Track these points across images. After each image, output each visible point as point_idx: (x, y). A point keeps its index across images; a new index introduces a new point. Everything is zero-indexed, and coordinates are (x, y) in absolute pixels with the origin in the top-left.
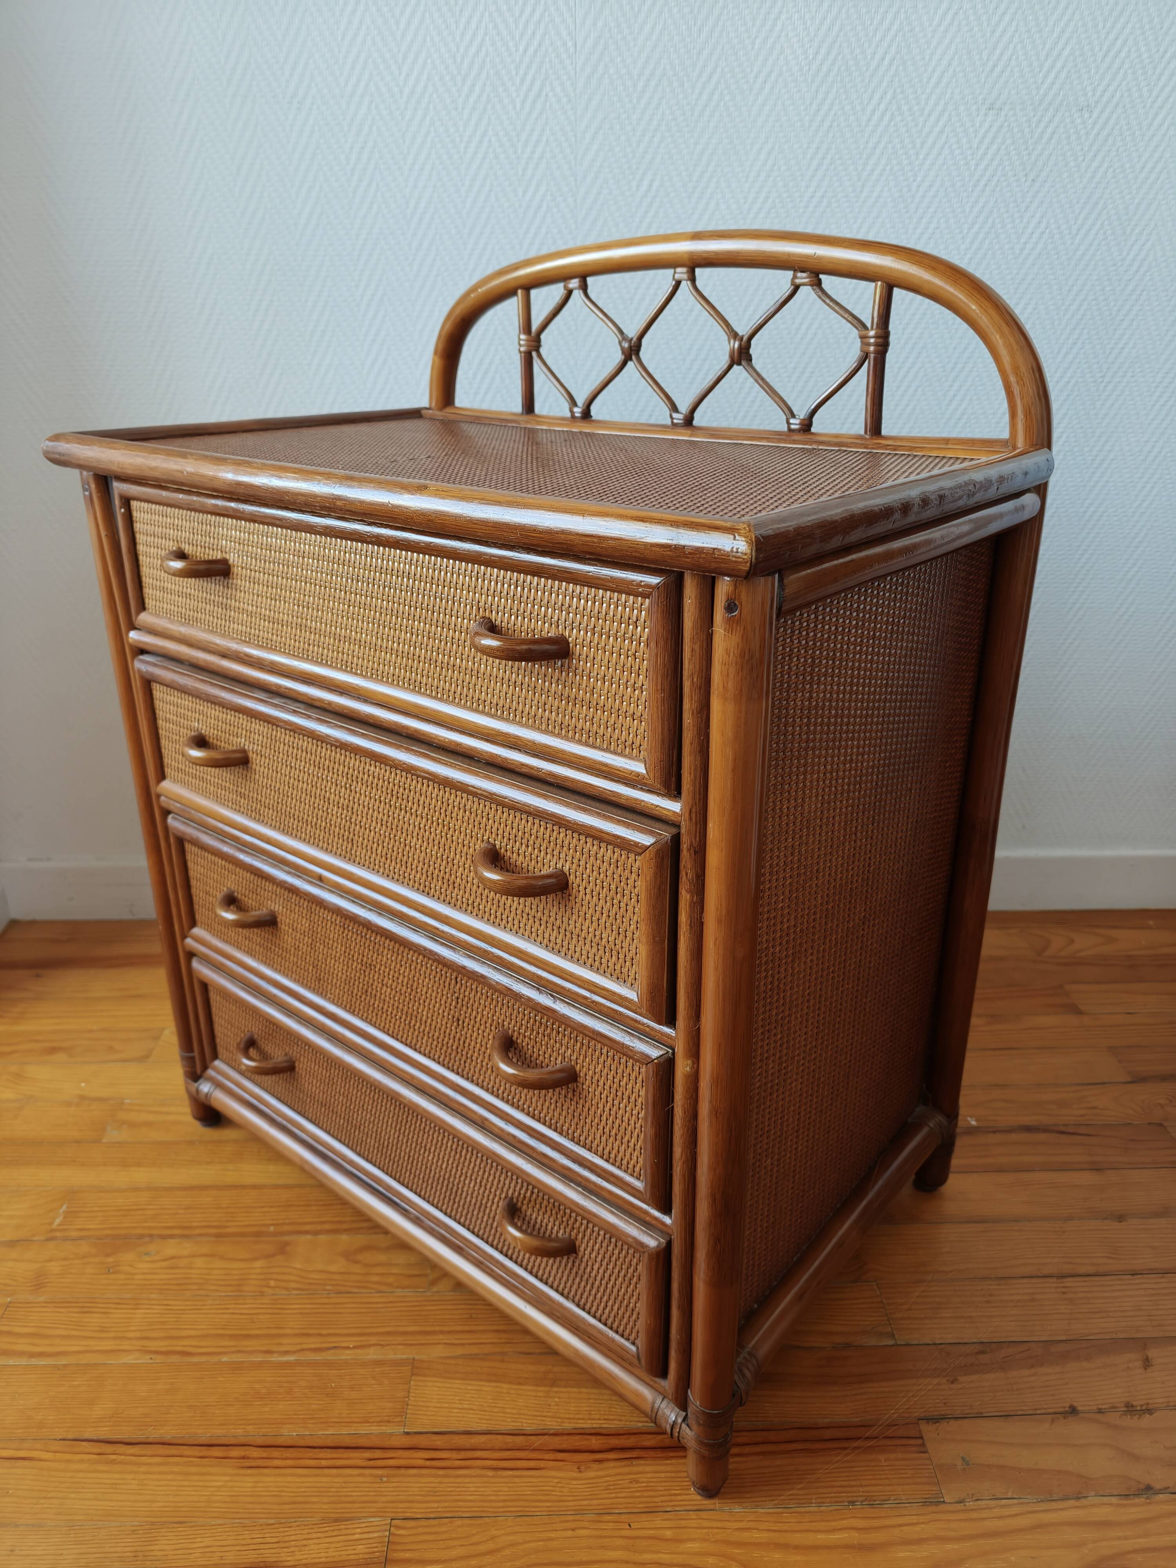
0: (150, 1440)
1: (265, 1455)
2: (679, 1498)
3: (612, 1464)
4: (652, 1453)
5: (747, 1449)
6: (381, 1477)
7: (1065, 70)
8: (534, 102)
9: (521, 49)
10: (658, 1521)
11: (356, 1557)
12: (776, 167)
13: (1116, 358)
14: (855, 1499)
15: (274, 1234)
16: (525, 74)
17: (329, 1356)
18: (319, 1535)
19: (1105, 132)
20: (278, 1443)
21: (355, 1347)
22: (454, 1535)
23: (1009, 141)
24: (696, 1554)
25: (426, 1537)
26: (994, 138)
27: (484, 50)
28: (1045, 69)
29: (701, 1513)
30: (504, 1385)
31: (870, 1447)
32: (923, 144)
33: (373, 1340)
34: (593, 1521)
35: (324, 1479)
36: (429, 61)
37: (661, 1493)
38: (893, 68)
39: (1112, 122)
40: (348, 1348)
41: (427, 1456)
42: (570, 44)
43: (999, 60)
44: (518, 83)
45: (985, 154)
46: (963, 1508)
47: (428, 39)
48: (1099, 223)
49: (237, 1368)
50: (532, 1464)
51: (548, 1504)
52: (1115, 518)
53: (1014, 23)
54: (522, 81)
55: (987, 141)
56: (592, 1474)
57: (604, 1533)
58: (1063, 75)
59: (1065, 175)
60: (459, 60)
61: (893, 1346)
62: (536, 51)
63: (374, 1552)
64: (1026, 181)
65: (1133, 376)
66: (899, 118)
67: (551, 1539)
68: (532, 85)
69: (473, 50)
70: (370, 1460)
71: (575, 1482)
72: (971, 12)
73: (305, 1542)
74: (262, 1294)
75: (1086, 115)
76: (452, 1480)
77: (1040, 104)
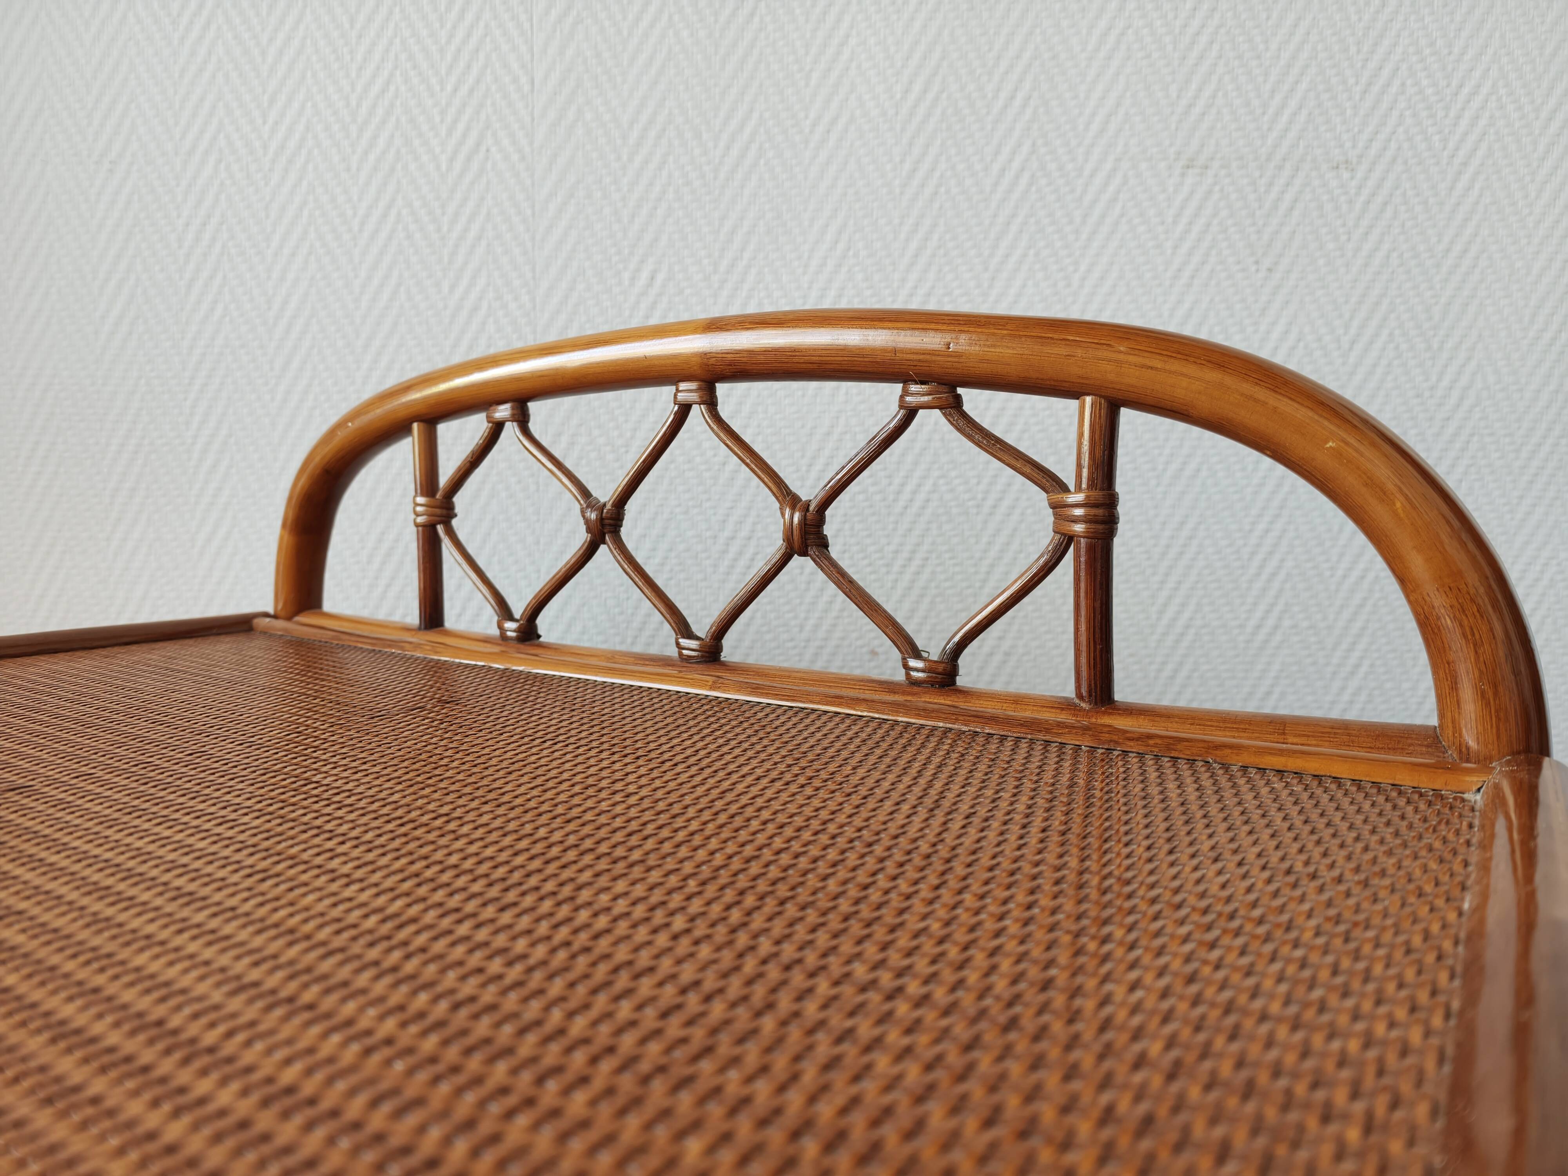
7: (1304, 112)
8: (469, 159)
9: (449, 88)
12: (851, 253)
16: (455, 121)
19: (1379, 199)
23: (1224, 213)
26: (1200, 208)
27: (392, 88)
28: (1271, 111)
32: (1085, 218)
36: (309, 104)
38: (1029, 111)
39: (1388, 184)
42: (524, 80)
43: (1196, 97)
44: (444, 133)
45: (1187, 231)
47: (309, 74)
48: (1386, 332)
53: (1216, 47)
54: (450, 133)
55: (1188, 213)
58: (1302, 117)
59: (1321, 262)
60: (354, 103)
62: (471, 91)
64: (1257, 271)
66: (1044, 181)
68: (465, 136)
69: (376, 89)
75: (1346, 175)
77: (1269, 159)
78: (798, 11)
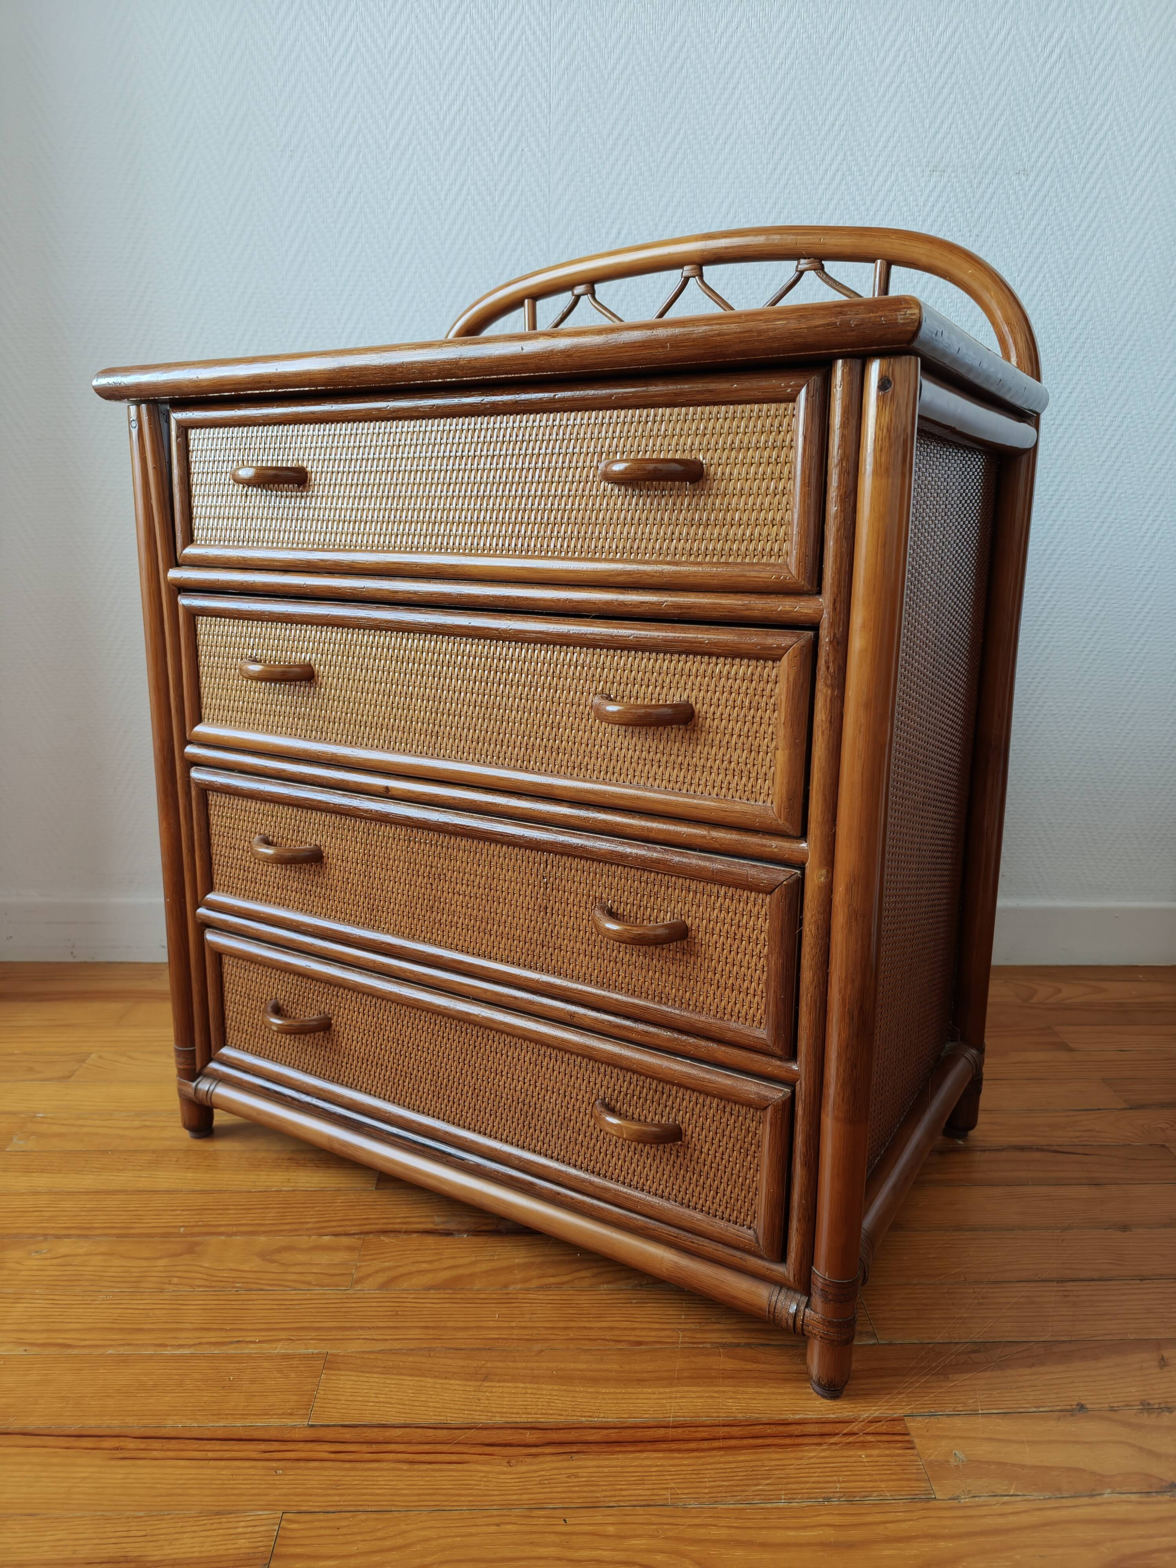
0: (9, 1431)
1: (143, 1446)
2: (625, 1493)
3: (548, 1458)
4: (595, 1448)
5: (706, 1445)
6: (276, 1469)
7: (1001, 138)
8: (511, 156)
9: (500, 109)
10: (598, 1517)
11: (237, 1552)
13: (1065, 402)
14: (831, 1495)
15: (184, 1235)
16: (503, 131)
17: (231, 1350)
18: (194, 1528)
19: (1042, 194)
20: (159, 1435)
21: (260, 1342)
22: (356, 1530)
23: (952, 200)
24: (641, 1551)
25: (322, 1532)
26: (939, 197)
27: (465, 108)
28: (982, 137)
29: (650, 1508)
30: (429, 1380)
31: (849, 1443)
32: (873, 201)
33: (283, 1335)
34: (522, 1516)
35: (209, 1471)
36: (414, 117)
37: (604, 1488)
38: (843, 133)
39: (1048, 184)
40: (254, 1342)
41: (333, 1449)
42: (544, 105)
43: (940, 127)
44: (496, 138)
46: (959, 1505)
47: (414, 98)
48: (1041, 275)
49: (124, 1360)
50: (454, 1458)
51: (470, 1499)
52: (1075, 557)
53: (953, 96)
54: (500, 138)
55: (932, 199)
56: (524, 1468)
57: (534, 1529)
58: (1000, 142)
59: (1007, 231)
60: (442, 117)
61: (874, 1344)
62: (513, 112)
63: (258, 1547)
65: (1082, 420)
66: (850, 178)
67: (471, 1535)
68: (509, 140)
69: (455, 109)
70: (265, 1452)
71: (503, 1476)
72: (912, 85)
73: (176, 1536)
74: (162, 1291)
75: (1023, 178)
76: (358, 1473)
77: (980, 167)
78: (709, 66)
